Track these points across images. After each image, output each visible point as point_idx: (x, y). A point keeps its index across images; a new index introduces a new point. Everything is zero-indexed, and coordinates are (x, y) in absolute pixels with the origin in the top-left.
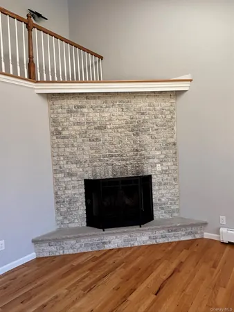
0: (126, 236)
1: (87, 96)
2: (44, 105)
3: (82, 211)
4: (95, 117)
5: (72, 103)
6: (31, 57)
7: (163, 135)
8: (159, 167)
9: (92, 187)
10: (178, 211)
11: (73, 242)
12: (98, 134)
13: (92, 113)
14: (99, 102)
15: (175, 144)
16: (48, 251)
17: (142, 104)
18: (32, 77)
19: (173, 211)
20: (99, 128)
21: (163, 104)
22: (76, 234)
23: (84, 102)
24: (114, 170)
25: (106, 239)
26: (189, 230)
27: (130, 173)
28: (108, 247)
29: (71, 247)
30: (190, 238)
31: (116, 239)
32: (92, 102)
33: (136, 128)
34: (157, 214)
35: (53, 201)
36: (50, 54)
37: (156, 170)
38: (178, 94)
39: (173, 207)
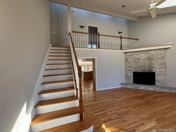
0: (146, 87)
1: (135, 52)
2: (124, 55)
3: (132, 79)
4: (137, 57)
5: (131, 54)
6: (121, 45)
7: (160, 61)
8: (158, 70)
9: (135, 74)
10: (165, 84)
11: (130, 85)
12: (138, 61)
13: (136, 56)
14: (138, 53)
15: (165, 64)
16: (124, 86)
17: (152, 52)
18: (121, 49)
20: (138, 59)
21: (161, 52)
22: (131, 84)
23: (134, 53)
24: (142, 70)
25: (140, 86)
26: (170, 89)
27: (147, 71)
28: (139, 88)
29: (129, 87)
32: (136, 53)
33: (150, 59)
34: (156, 83)
35: (125, 76)
36: (125, 42)
37: (157, 71)
38: (167, 49)
39: (164, 82)
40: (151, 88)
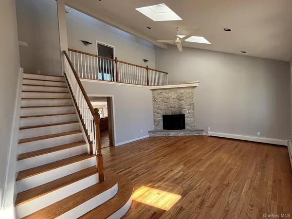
0: (176, 132)
1: (164, 89)
2: (151, 92)
3: (162, 124)
4: (166, 95)
5: (160, 91)
6: (147, 78)
7: (189, 101)
8: (187, 112)
9: (165, 117)
10: (194, 126)
11: (159, 133)
12: (167, 101)
14: (167, 91)
15: (193, 104)
16: (152, 135)
17: (182, 91)
18: (148, 85)
19: (192, 127)
20: (168, 99)
21: (189, 91)
22: (160, 131)
23: (163, 91)
24: (172, 112)
25: (170, 133)
26: (197, 132)
27: (177, 113)
28: (170, 135)
29: (159, 135)
30: (197, 135)
31: (173, 133)
32: (165, 91)
33: (180, 99)
34: (187, 127)
35: (153, 121)
36: (152, 75)
37: (186, 112)
38: (194, 87)
39: (193, 125)
40: (181, 133)
